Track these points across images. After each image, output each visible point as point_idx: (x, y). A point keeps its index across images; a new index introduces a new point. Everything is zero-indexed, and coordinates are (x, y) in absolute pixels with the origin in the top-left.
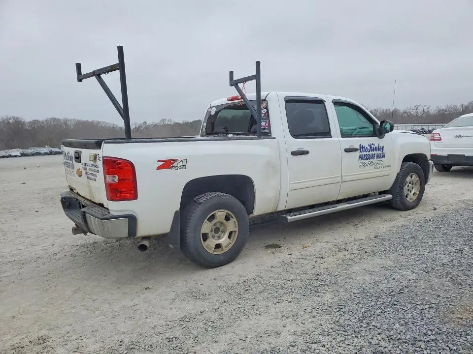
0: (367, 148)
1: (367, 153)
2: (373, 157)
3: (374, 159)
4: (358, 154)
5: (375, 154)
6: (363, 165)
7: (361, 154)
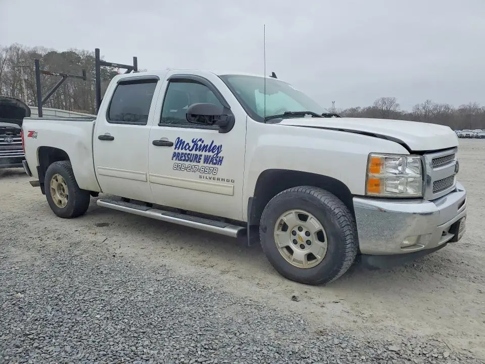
0: (188, 144)
1: (188, 152)
2: (197, 158)
3: (199, 162)
4: (172, 150)
5: (201, 155)
6: (178, 168)
7: (177, 151)
